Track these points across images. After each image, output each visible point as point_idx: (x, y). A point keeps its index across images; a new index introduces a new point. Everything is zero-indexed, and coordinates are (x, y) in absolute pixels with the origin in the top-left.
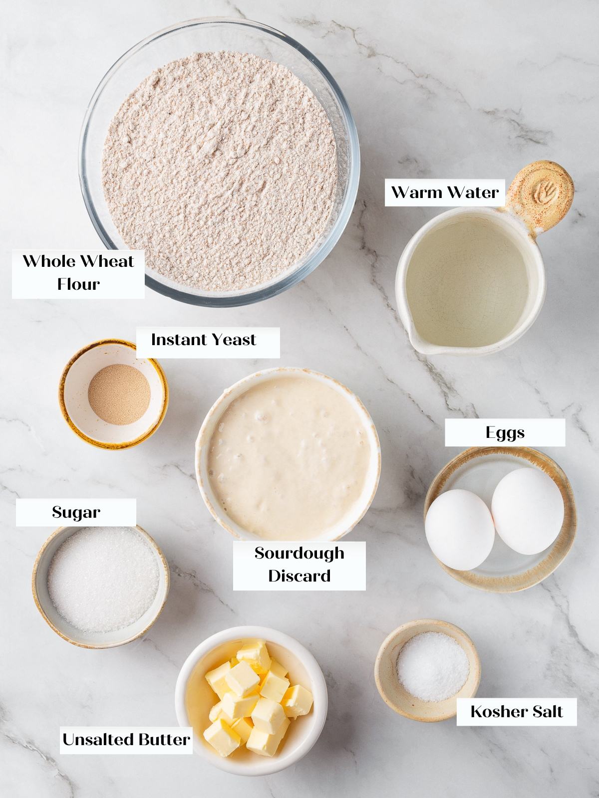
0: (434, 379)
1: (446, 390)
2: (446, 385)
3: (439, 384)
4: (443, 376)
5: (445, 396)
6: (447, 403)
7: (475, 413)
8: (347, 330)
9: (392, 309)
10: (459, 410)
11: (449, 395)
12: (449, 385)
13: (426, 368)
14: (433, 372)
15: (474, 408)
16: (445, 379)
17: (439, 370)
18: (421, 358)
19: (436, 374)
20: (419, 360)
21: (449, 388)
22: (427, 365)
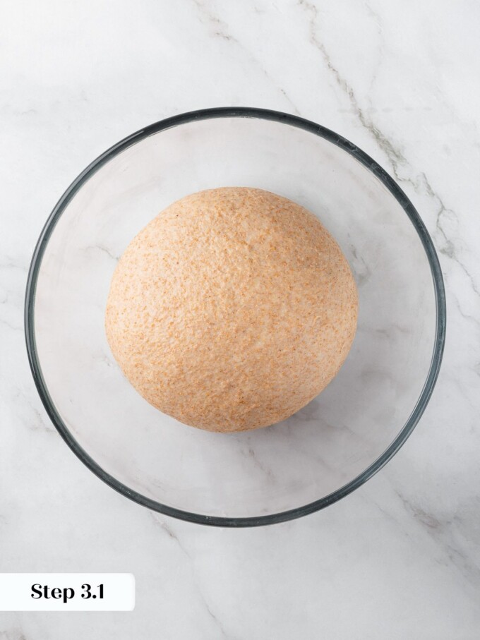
0: (381, 147)
1: (394, 159)
2: (395, 153)
3: (387, 153)
4: (391, 142)
5: (393, 165)
6: (396, 172)
7: (427, 183)
8: (285, 93)
9: (334, 70)
10: (409, 180)
11: (398, 165)
12: (397, 154)
13: (372, 134)
14: (380, 139)
15: (426, 178)
16: (393, 147)
17: (386, 137)
18: (366, 124)
19: (383, 142)
20: (364, 126)
21: (397, 156)
22: (373, 132)
